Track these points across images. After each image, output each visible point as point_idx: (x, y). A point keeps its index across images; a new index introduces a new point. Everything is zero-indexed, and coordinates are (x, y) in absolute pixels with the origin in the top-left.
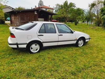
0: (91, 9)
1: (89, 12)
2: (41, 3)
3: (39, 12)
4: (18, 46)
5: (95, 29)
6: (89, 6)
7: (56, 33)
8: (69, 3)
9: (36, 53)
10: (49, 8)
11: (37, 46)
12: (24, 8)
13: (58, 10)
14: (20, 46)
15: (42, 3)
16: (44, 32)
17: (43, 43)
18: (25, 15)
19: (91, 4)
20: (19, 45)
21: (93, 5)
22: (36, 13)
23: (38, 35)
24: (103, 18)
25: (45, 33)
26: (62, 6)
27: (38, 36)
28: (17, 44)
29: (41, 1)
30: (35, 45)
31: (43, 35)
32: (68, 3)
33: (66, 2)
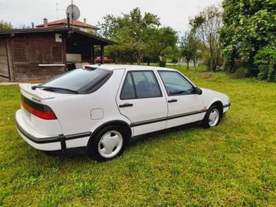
0: (194, 31)
1: (190, 38)
2: (73, 12)
3: (70, 35)
4: (63, 145)
5: (214, 78)
6: (191, 24)
7: (161, 96)
8: (143, 15)
9: (115, 157)
10: (85, 25)
11: (116, 136)
12: (6, 23)
13: (111, 32)
14: (70, 144)
15: (75, 10)
16: (134, 96)
17: (132, 128)
18: (27, 44)
19: (194, 18)
20: (67, 142)
21: (199, 21)
22: (58, 40)
23: (121, 106)
24: (226, 52)
25: (136, 98)
26: (119, 21)
27: (121, 109)
28: (62, 139)
29: (72, 5)
30: (110, 134)
31: (131, 105)
32: (141, 14)
33: (135, 10)
